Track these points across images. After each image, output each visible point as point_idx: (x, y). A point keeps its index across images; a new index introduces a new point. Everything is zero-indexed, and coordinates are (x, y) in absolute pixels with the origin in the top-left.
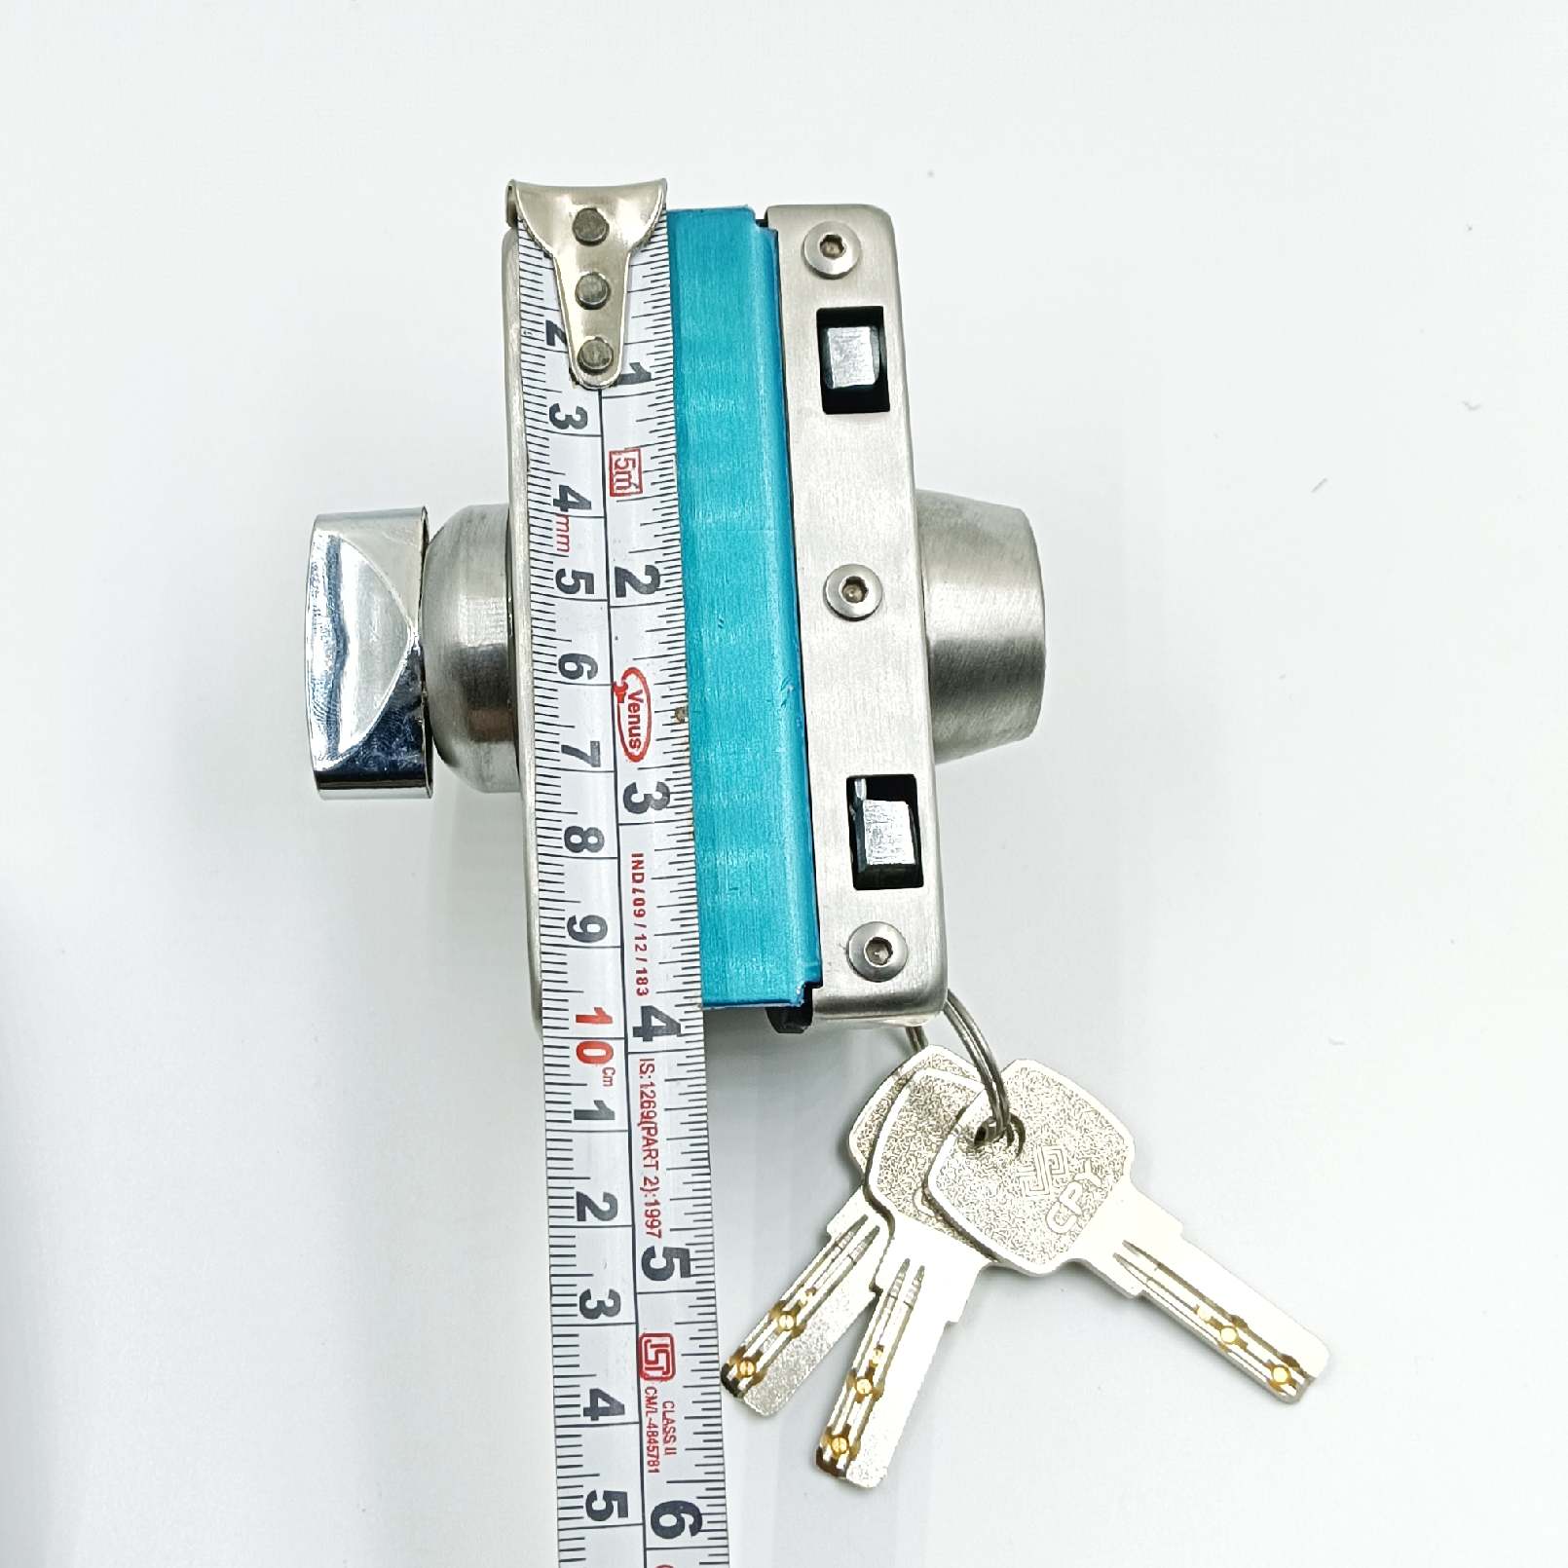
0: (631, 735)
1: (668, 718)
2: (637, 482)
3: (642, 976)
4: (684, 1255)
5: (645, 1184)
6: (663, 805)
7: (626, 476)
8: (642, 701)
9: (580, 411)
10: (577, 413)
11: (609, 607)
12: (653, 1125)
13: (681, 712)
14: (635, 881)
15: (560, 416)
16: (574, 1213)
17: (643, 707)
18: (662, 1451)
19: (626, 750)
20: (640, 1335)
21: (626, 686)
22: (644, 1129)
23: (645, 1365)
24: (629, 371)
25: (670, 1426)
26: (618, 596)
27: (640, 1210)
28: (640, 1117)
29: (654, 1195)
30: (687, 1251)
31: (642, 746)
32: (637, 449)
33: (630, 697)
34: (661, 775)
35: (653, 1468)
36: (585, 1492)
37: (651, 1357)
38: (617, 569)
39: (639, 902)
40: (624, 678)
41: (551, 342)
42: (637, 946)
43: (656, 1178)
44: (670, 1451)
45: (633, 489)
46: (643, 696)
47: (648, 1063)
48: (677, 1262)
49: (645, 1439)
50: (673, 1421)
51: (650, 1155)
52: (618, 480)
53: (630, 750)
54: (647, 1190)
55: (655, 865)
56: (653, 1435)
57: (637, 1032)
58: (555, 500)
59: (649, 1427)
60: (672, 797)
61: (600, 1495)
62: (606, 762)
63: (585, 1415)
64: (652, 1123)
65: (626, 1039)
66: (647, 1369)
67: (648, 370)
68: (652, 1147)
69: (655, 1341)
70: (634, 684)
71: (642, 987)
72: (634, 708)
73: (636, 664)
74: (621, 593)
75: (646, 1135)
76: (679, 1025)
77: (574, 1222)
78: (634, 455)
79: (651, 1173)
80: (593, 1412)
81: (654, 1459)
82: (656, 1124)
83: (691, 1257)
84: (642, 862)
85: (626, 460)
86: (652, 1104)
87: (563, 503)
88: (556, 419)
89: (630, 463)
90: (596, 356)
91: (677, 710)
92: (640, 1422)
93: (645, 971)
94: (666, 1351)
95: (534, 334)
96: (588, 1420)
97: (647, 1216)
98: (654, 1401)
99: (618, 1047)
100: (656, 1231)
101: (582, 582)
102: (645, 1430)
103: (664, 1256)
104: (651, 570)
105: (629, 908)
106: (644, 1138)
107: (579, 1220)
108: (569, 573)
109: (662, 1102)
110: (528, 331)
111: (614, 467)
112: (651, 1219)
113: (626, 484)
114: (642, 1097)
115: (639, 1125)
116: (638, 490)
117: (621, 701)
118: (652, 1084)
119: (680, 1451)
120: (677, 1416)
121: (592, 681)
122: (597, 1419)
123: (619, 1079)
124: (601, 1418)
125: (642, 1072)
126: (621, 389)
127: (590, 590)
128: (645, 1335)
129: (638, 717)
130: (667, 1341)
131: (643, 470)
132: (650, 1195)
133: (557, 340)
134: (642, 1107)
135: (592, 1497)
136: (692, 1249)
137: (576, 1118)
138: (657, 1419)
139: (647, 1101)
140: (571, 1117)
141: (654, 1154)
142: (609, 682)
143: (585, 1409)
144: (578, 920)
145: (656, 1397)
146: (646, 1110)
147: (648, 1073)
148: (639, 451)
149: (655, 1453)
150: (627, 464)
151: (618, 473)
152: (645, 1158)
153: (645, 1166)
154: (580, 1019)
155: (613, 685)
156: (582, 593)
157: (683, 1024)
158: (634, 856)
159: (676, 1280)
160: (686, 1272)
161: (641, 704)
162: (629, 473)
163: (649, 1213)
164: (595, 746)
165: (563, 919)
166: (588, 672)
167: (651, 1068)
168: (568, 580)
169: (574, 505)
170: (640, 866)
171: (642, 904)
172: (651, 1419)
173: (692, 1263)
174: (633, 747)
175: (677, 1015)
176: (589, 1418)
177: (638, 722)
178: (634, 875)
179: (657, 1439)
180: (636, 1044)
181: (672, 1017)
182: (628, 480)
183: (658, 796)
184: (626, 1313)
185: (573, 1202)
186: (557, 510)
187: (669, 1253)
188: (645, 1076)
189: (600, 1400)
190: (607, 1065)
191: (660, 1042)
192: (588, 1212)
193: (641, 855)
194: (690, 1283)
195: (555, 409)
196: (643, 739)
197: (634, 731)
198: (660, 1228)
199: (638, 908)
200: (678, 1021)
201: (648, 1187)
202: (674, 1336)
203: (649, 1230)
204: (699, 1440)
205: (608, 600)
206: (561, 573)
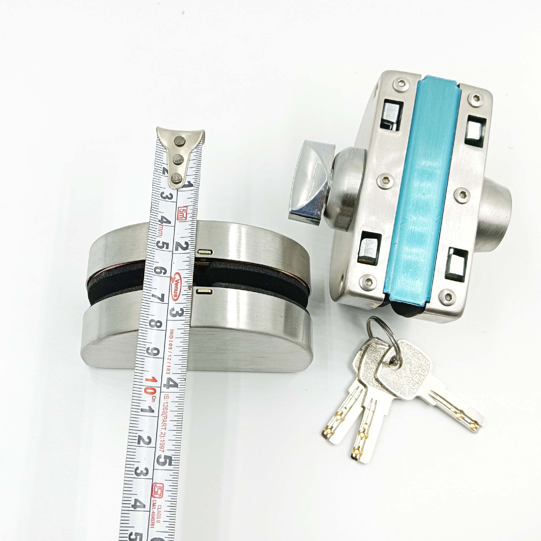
0: (175, 293)
1: (186, 288)
2: (185, 217)
3: (169, 368)
4: (170, 458)
5: (161, 434)
6: (181, 315)
7: (182, 215)
8: (179, 282)
9: (171, 194)
10: (170, 195)
11: (173, 253)
12: (166, 416)
13: (190, 287)
14: (170, 338)
15: (164, 195)
16: (137, 441)
17: (179, 284)
18: (156, 521)
19: (172, 297)
20: (153, 483)
21: (175, 278)
22: (163, 417)
23: (153, 493)
24: (187, 183)
25: (159, 513)
26: (176, 250)
27: (158, 442)
28: (162, 412)
29: (164, 438)
30: (172, 457)
31: (177, 296)
32: (186, 207)
33: (176, 281)
34: (182, 306)
35: (152, 526)
36: (129, 532)
37: (156, 490)
38: (176, 242)
39: (171, 345)
40: (175, 275)
41: (164, 173)
42: (168, 359)
43: (165, 433)
44: (158, 522)
45: (184, 218)
46: (179, 281)
47: (167, 396)
48: (168, 460)
49: (151, 517)
50: (160, 512)
51: (164, 425)
52: (180, 216)
53: (174, 297)
54: (161, 436)
55: (177, 333)
56: (154, 516)
57: (165, 386)
58: (159, 220)
59: (153, 513)
60: (184, 313)
61: (134, 534)
62: (166, 300)
63: (132, 507)
64: (166, 415)
65: (161, 387)
66: (154, 494)
67: (192, 183)
68: (165, 423)
69: (158, 485)
70: (177, 277)
71: (168, 372)
72: (177, 285)
73: (179, 271)
74: (177, 250)
75: (163, 419)
76: (178, 385)
77: (136, 444)
78: (185, 208)
79: (163, 431)
80: (134, 506)
81: (153, 523)
82: (167, 415)
83: (172, 459)
84: (173, 332)
85: (183, 210)
86: (167, 409)
87: (161, 221)
88: (163, 196)
89: (184, 211)
90: (176, 178)
91: (189, 286)
92: (150, 511)
93: (170, 366)
94: (161, 489)
95: (159, 171)
96: (133, 509)
97: (160, 444)
98: (155, 505)
99: (158, 390)
100: (162, 450)
101: (165, 245)
102: (151, 514)
103: (164, 458)
104: (186, 243)
105: (167, 346)
106: (162, 419)
107: (138, 444)
108: (161, 242)
109: (169, 408)
110: (157, 170)
111: (179, 211)
112: (161, 446)
113: (182, 217)
114: (163, 407)
115: (162, 415)
116: (185, 219)
117: (173, 282)
118: (167, 403)
119: (162, 522)
120: (162, 510)
121: (165, 275)
122: (136, 509)
123: (157, 400)
124: (137, 508)
125: (164, 398)
126: (184, 189)
127: (167, 248)
128: (155, 483)
129: (177, 287)
130: (162, 485)
131: (187, 213)
132: (162, 438)
133: (166, 173)
134: (163, 410)
135: (131, 534)
136: (173, 457)
137: (141, 411)
138: (155, 511)
139: (166, 408)
140: (139, 411)
141: (165, 425)
142: (170, 276)
143: (132, 505)
144: (150, 349)
145: (155, 504)
146: (164, 411)
147: (167, 399)
148: (187, 207)
149: (153, 521)
150: (183, 211)
151: (180, 214)
152: (162, 426)
153: (162, 429)
154: (147, 380)
155: (171, 277)
156: (164, 249)
157: (179, 384)
158: (171, 330)
159: (167, 466)
160: (170, 464)
161: (178, 283)
162: (183, 214)
163: (161, 444)
164: (163, 295)
165: (145, 348)
166: (163, 273)
167: (168, 397)
168: (160, 244)
169: (165, 222)
170: (172, 333)
171: (172, 345)
172: (153, 510)
173: (172, 461)
174: (175, 297)
175: (177, 381)
176: (133, 508)
177: (177, 289)
178: (170, 336)
179: (155, 517)
180: (164, 389)
181: (176, 381)
182: (183, 216)
183: (180, 312)
184: (150, 475)
185: (137, 438)
186: (160, 223)
187: (166, 457)
188: (166, 400)
189: (138, 503)
190: (154, 395)
191: (171, 389)
192: (141, 441)
193: (173, 330)
194: (171, 467)
195: (163, 193)
196: (178, 294)
197: (176, 292)
198: (164, 449)
199: (170, 346)
200: (177, 383)
201: (162, 435)
202: (164, 484)
203: (160, 449)
204: (168, 519)
205: (173, 251)
206: (159, 242)
